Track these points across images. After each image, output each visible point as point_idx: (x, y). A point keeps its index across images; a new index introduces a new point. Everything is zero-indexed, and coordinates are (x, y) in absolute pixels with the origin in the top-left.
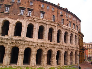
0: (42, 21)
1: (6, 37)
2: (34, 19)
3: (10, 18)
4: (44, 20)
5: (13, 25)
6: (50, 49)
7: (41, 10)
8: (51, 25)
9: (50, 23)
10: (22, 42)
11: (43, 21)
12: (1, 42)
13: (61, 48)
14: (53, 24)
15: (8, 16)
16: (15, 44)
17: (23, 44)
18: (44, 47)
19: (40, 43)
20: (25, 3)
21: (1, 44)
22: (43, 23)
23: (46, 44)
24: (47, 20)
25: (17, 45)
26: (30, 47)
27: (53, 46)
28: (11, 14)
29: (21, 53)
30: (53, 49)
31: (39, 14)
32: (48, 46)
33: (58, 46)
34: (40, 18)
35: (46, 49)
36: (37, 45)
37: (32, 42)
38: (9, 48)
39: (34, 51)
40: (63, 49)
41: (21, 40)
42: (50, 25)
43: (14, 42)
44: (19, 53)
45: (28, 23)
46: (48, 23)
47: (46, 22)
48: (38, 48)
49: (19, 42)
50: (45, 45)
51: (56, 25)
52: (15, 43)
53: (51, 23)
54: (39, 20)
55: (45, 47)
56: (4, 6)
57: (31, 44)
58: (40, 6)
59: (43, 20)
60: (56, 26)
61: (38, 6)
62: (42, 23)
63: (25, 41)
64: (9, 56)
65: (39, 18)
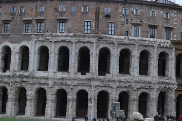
0: (61, 38)
1: (7, 73)
2: (47, 38)
3: (11, 42)
4: (65, 36)
5: (16, 53)
6: (80, 88)
7: (58, 18)
8: (83, 42)
9: (78, 39)
10: (29, 79)
11: (64, 38)
12: (1, 82)
13: (109, 87)
14: (86, 39)
15: (9, 40)
16: (20, 84)
17: (31, 82)
18: (67, 86)
19: (59, 79)
20: (32, 10)
21: (2, 85)
22: (65, 41)
23: (70, 80)
24: (72, 34)
25: (23, 85)
26: (43, 87)
27: (85, 82)
28: (12, 35)
29: (30, 97)
30: (87, 89)
31: (55, 26)
32: (76, 83)
33: (98, 83)
34: (58, 32)
35: (72, 88)
36: (54, 83)
37: (44, 78)
38: (13, 91)
39: (50, 93)
40: (112, 87)
41: (26, 77)
42: (79, 41)
43: (18, 80)
44: (27, 97)
45: (38, 45)
46: (74, 40)
47: (69, 38)
48: (57, 88)
49: (25, 80)
50: (69, 82)
51: (94, 40)
52: (20, 82)
53: (81, 38)
54: (56, 38)
55: (69, 85)
56: (2, 23)
57: (43, 81)
58: (56, 9)
59: (63, 36)
60: (93, 43)
61: (52, 11)
62: (62, 41)
63: (33, 78)
64: (14, 103)
65: (54, 34)
